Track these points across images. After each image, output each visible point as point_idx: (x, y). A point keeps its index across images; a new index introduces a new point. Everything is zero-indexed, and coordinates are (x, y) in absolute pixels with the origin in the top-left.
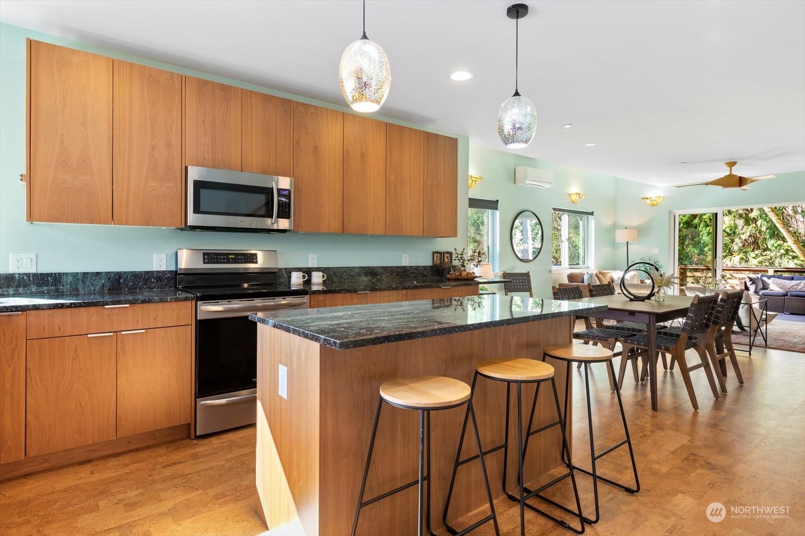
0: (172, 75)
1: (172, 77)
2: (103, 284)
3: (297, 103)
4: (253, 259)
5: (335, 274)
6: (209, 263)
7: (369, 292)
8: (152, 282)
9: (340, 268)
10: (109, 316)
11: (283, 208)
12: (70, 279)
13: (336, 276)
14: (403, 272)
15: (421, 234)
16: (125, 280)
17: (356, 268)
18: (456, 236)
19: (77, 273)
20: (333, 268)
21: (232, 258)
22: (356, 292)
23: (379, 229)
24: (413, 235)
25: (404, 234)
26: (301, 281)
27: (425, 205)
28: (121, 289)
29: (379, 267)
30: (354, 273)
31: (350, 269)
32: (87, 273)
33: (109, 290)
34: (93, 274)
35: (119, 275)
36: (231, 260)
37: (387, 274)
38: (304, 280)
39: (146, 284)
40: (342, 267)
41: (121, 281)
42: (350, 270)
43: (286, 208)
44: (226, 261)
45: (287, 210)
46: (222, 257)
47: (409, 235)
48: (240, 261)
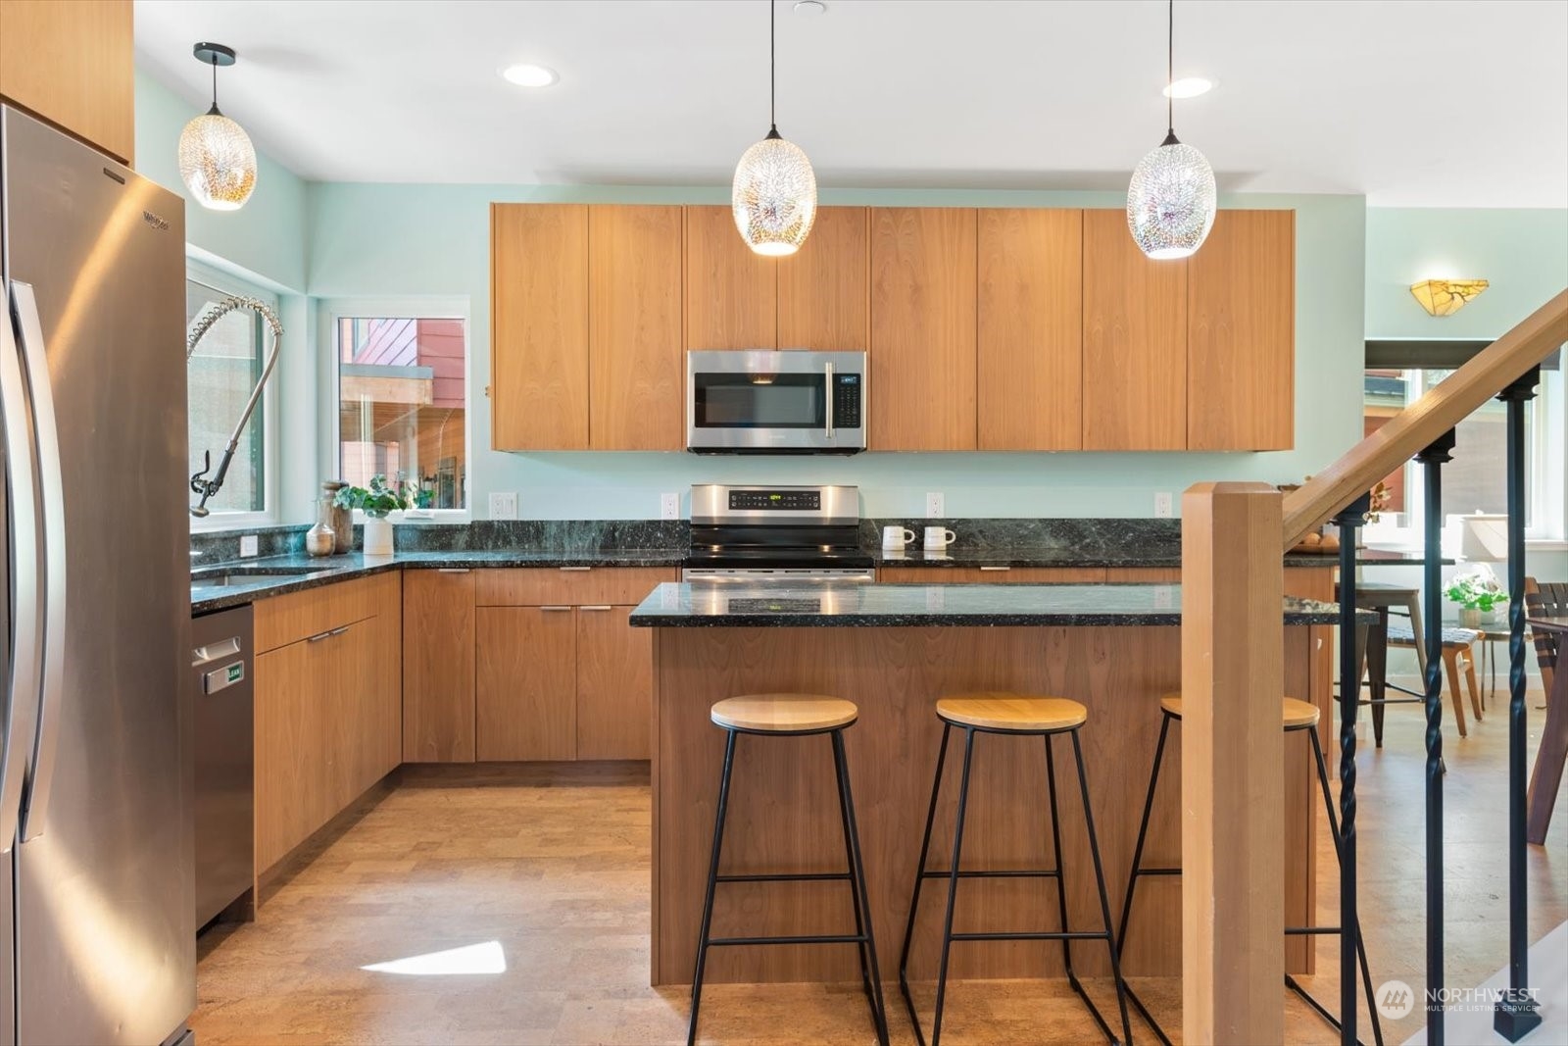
0: (667, 209)
1: (667, 212)
2: (594, 539)
3: (878, 209)
4: (812, 501)
5: (981, 532)
6: (738, 508)
7: (1008, 568)
8: (659, 538)
9: (993, 520)
10: (567, 582)
11: (846, 410)
12: (554, 530)
13: (984, 537)
14: (1155, 532)
15: (1179, 445)
16: (621, 534)
17: (1032, 521)
18: (1290, 446)
19: (562, 522)
20: (977, 521)
21: (776, 501)
22: (980, 567)
23: (1067, 437)
24: (1154, 448)
25: (1131, 448)
26: (902, 543)
27: (1191, 378)
28: (616, 547)
29: (1090, 520)
30: (1026, 533)
31: (1017, 522)
32: (574, 522)
33: (601, 547)
34: (581, 522)
35: (614, 526)
36: (774, 504)
37: (1109, 536)
38: (907, 542)
39: (649, 540)
40: (998, 520)
41: (617, 534)
42: (1017, 525)
43: (852, 407)
44: (765, 504)
45: (854, 413)
46: (760, 498)
47: (1146, 448)
48: (790, 505)
